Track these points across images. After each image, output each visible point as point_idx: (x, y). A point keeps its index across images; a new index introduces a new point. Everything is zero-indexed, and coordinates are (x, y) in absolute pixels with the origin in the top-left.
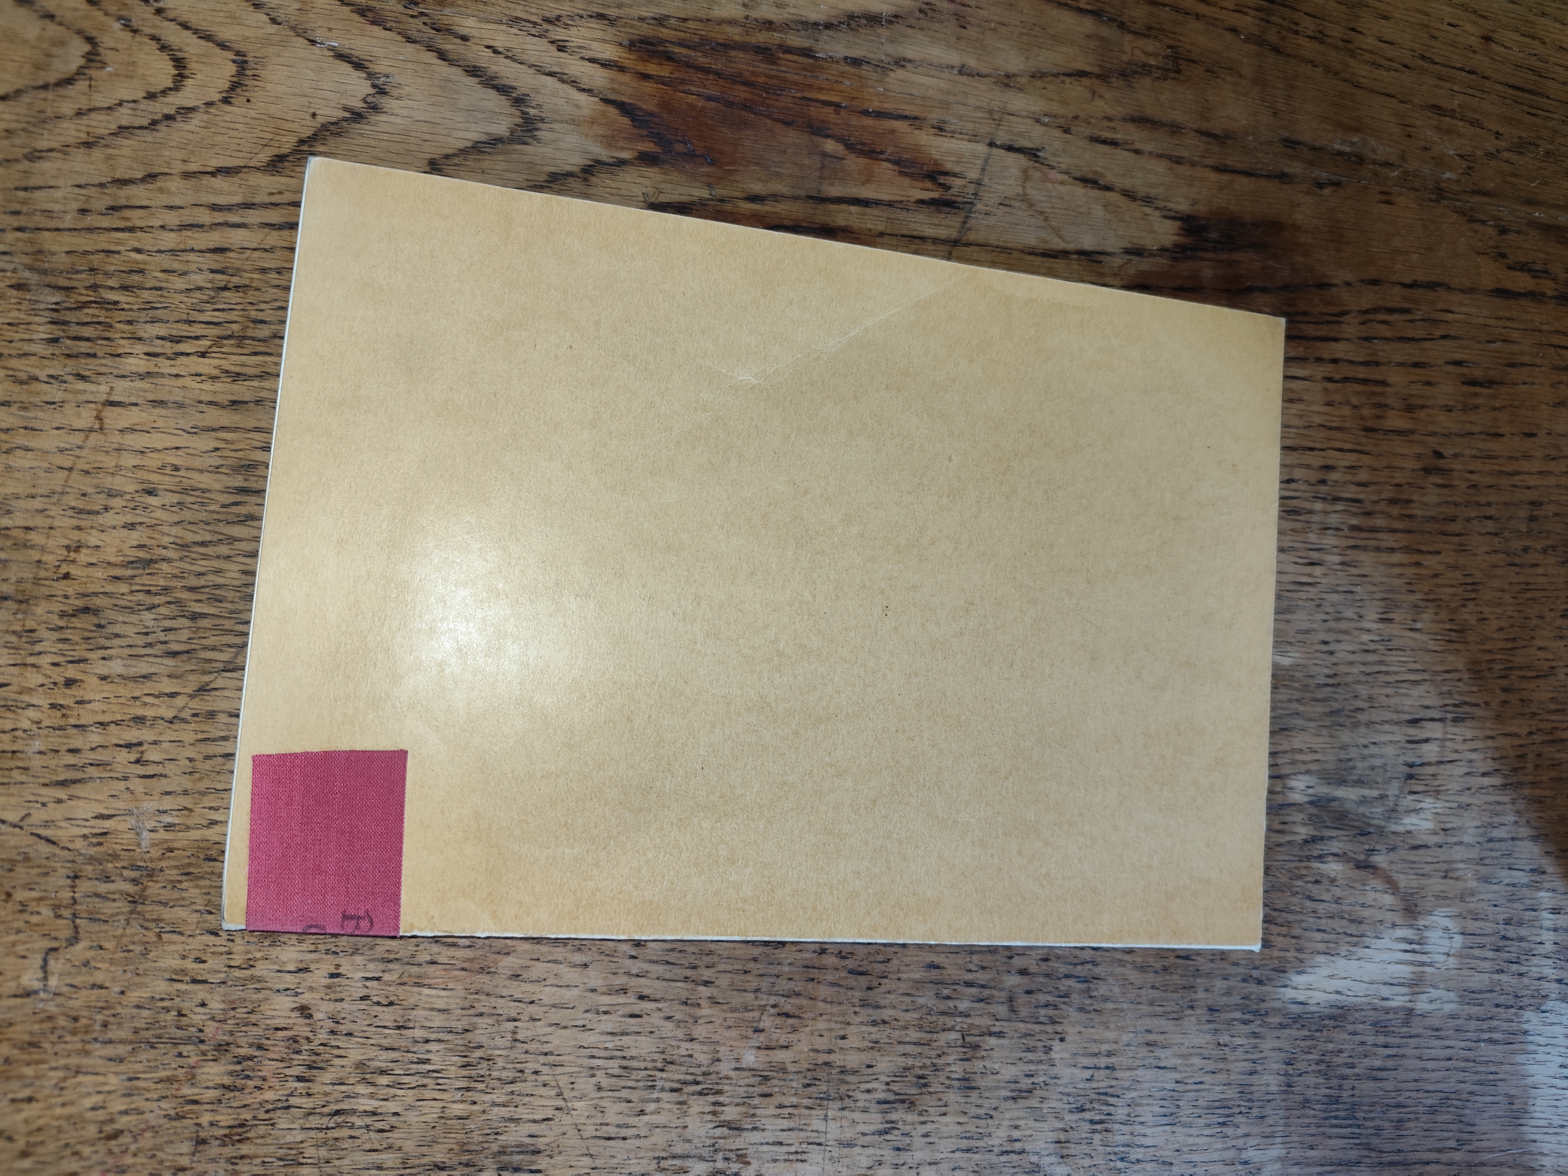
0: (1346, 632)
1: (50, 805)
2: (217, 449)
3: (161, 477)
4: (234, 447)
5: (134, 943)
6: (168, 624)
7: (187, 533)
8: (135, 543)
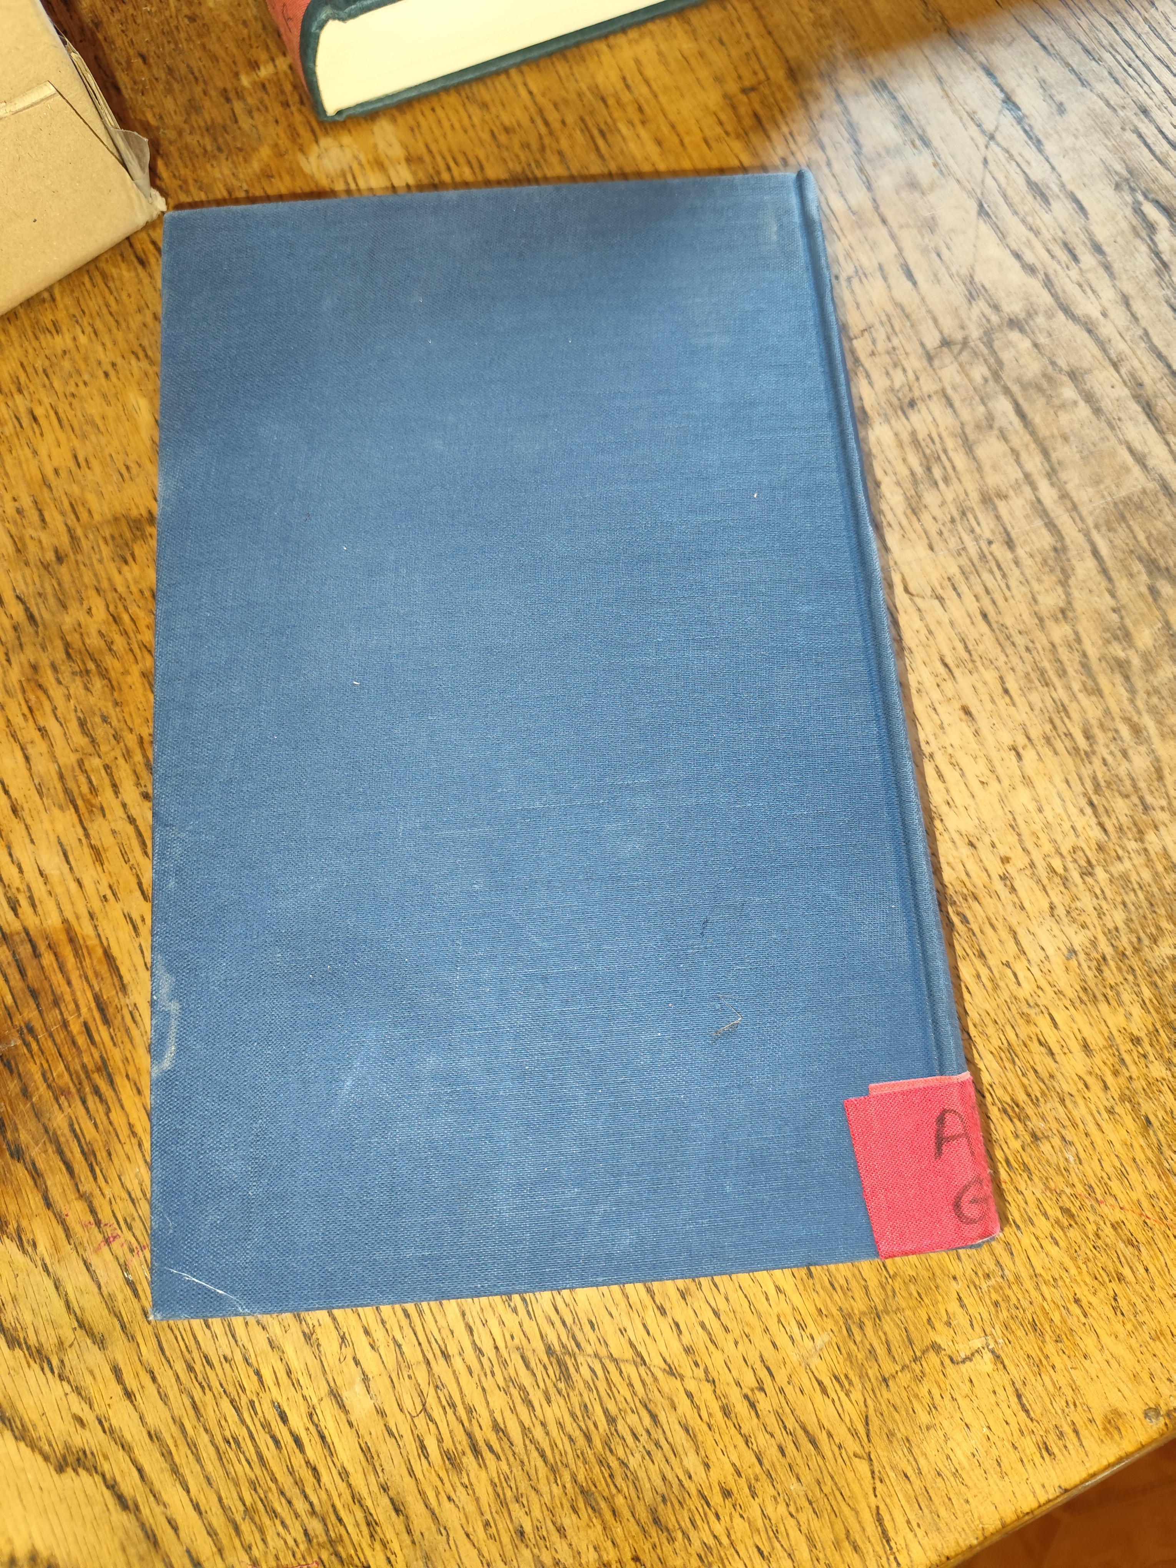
0: (86, 359)
1: (837, 1442)
2: (449, 1498)
3: (502, 1532)
4: (439, 1484)
5: (911, 1294)
6: (630, 1440)
7: (540, 1476)
8: (574, 1516)
